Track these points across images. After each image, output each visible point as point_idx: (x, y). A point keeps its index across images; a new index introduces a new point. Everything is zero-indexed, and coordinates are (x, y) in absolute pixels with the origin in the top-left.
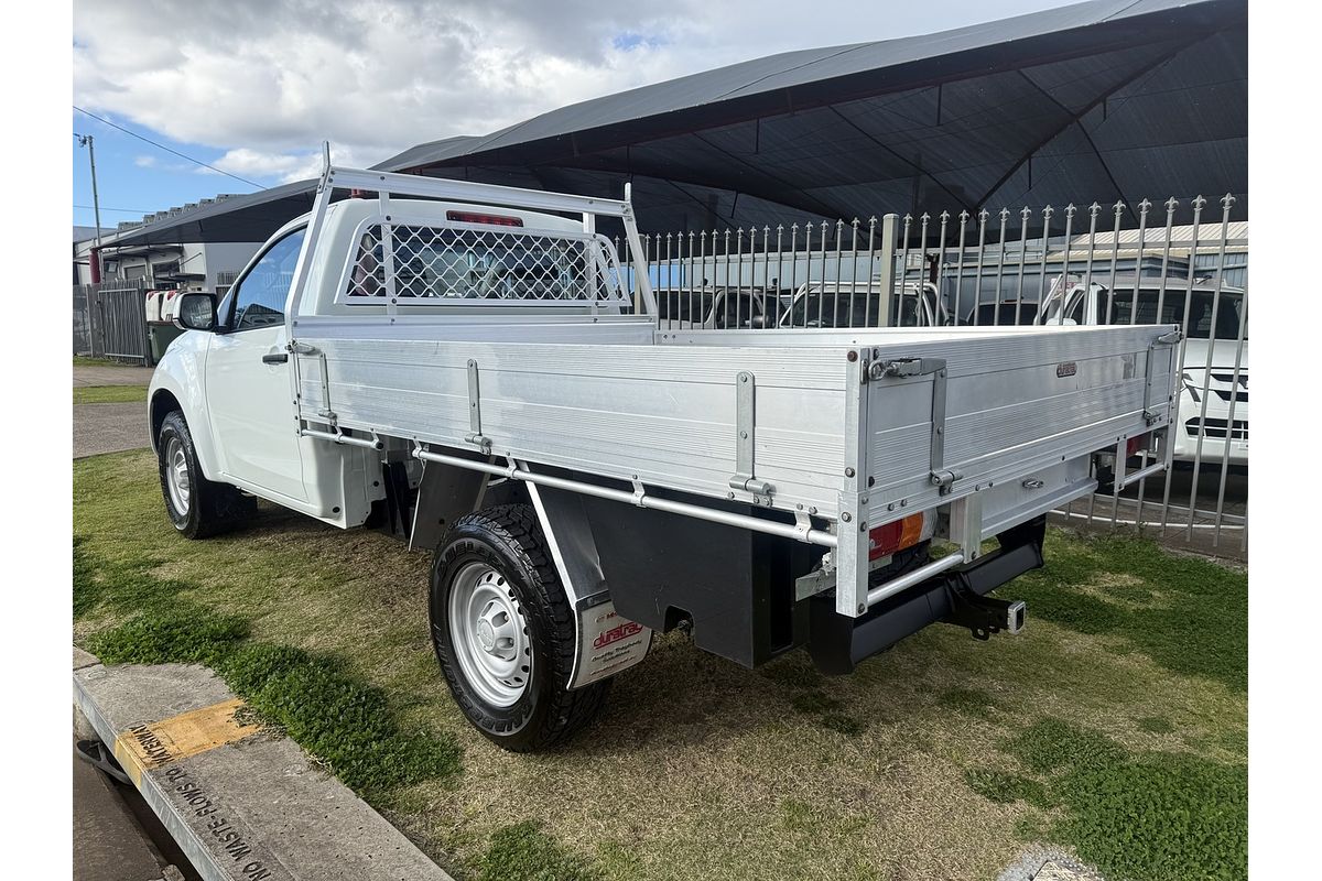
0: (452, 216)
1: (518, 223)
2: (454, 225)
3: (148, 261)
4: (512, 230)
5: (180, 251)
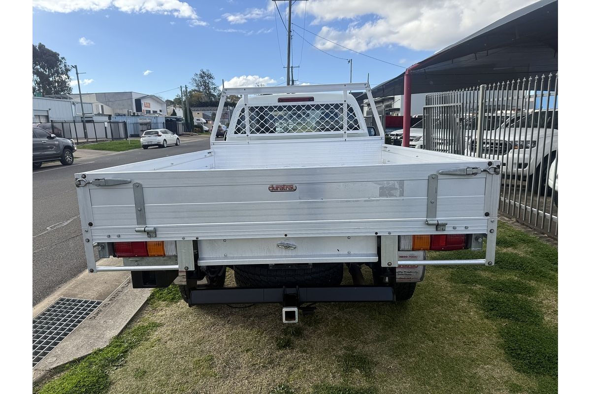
0: (280, 100)
1: (312, 99)
2: (282, 104)
3: (383, 104)
4: (309, 103)
5: (393, 99)
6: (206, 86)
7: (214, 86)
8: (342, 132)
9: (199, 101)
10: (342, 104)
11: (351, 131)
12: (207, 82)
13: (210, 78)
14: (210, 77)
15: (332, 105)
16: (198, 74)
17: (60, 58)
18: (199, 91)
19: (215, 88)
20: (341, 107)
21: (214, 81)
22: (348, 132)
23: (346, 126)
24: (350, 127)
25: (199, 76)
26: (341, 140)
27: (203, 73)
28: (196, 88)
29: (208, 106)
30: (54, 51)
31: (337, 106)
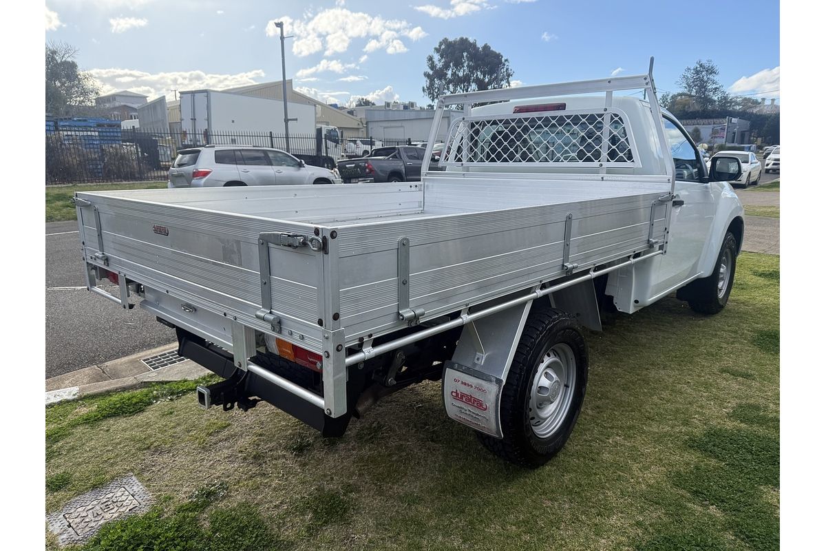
1: (562, 107)
2: (520, 116)
4: (560, 113)
6: (702, 85)
7: (714, 86)
8: (596, 164)
9: (684, 110)
10: (600, 116)
11: (613, 164)
12: (705, 79)
13: (711, 73)
14: (711, 71)
15: (584, 116)
16: (692, 68)
17: (503, 61)
18: (690, 96)
19: (716, 89)
20: (600, 119)
21: (716, 78)
22: (606, 165)
23: (604, 154)
24: (612, 155)
25: (692, 71)
26: (595, 178)
27: (701, 66)
28: (686, 91)
29: (695, 119)
30: (498, 52)
31: (592, 119)
